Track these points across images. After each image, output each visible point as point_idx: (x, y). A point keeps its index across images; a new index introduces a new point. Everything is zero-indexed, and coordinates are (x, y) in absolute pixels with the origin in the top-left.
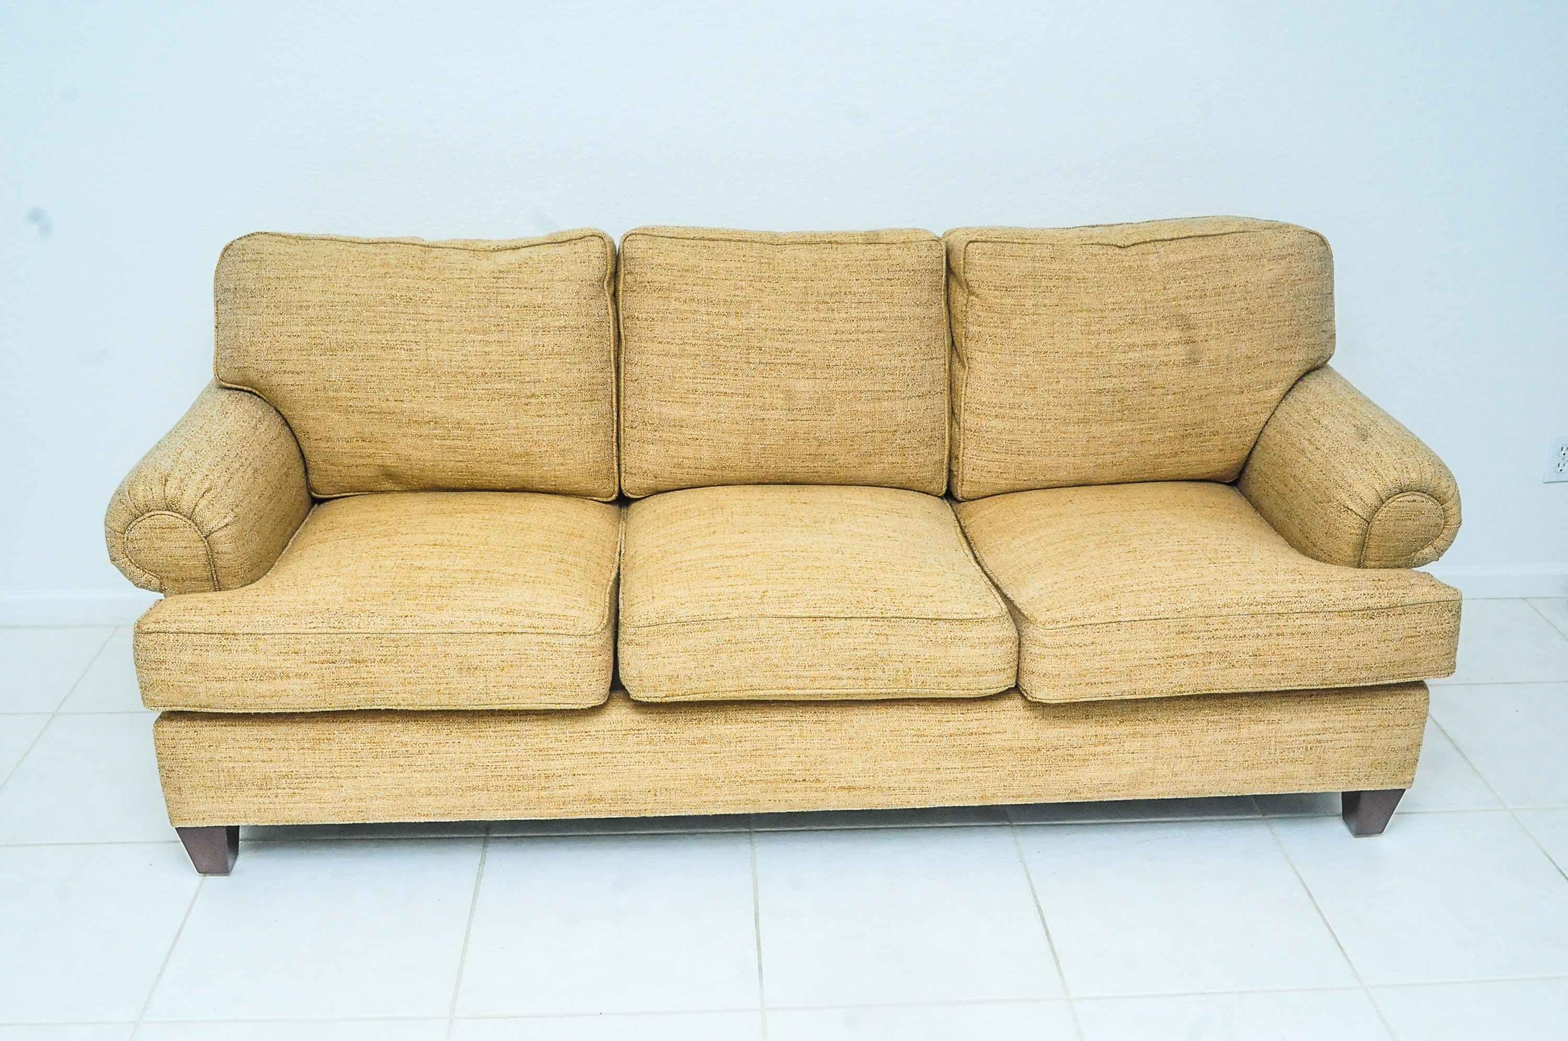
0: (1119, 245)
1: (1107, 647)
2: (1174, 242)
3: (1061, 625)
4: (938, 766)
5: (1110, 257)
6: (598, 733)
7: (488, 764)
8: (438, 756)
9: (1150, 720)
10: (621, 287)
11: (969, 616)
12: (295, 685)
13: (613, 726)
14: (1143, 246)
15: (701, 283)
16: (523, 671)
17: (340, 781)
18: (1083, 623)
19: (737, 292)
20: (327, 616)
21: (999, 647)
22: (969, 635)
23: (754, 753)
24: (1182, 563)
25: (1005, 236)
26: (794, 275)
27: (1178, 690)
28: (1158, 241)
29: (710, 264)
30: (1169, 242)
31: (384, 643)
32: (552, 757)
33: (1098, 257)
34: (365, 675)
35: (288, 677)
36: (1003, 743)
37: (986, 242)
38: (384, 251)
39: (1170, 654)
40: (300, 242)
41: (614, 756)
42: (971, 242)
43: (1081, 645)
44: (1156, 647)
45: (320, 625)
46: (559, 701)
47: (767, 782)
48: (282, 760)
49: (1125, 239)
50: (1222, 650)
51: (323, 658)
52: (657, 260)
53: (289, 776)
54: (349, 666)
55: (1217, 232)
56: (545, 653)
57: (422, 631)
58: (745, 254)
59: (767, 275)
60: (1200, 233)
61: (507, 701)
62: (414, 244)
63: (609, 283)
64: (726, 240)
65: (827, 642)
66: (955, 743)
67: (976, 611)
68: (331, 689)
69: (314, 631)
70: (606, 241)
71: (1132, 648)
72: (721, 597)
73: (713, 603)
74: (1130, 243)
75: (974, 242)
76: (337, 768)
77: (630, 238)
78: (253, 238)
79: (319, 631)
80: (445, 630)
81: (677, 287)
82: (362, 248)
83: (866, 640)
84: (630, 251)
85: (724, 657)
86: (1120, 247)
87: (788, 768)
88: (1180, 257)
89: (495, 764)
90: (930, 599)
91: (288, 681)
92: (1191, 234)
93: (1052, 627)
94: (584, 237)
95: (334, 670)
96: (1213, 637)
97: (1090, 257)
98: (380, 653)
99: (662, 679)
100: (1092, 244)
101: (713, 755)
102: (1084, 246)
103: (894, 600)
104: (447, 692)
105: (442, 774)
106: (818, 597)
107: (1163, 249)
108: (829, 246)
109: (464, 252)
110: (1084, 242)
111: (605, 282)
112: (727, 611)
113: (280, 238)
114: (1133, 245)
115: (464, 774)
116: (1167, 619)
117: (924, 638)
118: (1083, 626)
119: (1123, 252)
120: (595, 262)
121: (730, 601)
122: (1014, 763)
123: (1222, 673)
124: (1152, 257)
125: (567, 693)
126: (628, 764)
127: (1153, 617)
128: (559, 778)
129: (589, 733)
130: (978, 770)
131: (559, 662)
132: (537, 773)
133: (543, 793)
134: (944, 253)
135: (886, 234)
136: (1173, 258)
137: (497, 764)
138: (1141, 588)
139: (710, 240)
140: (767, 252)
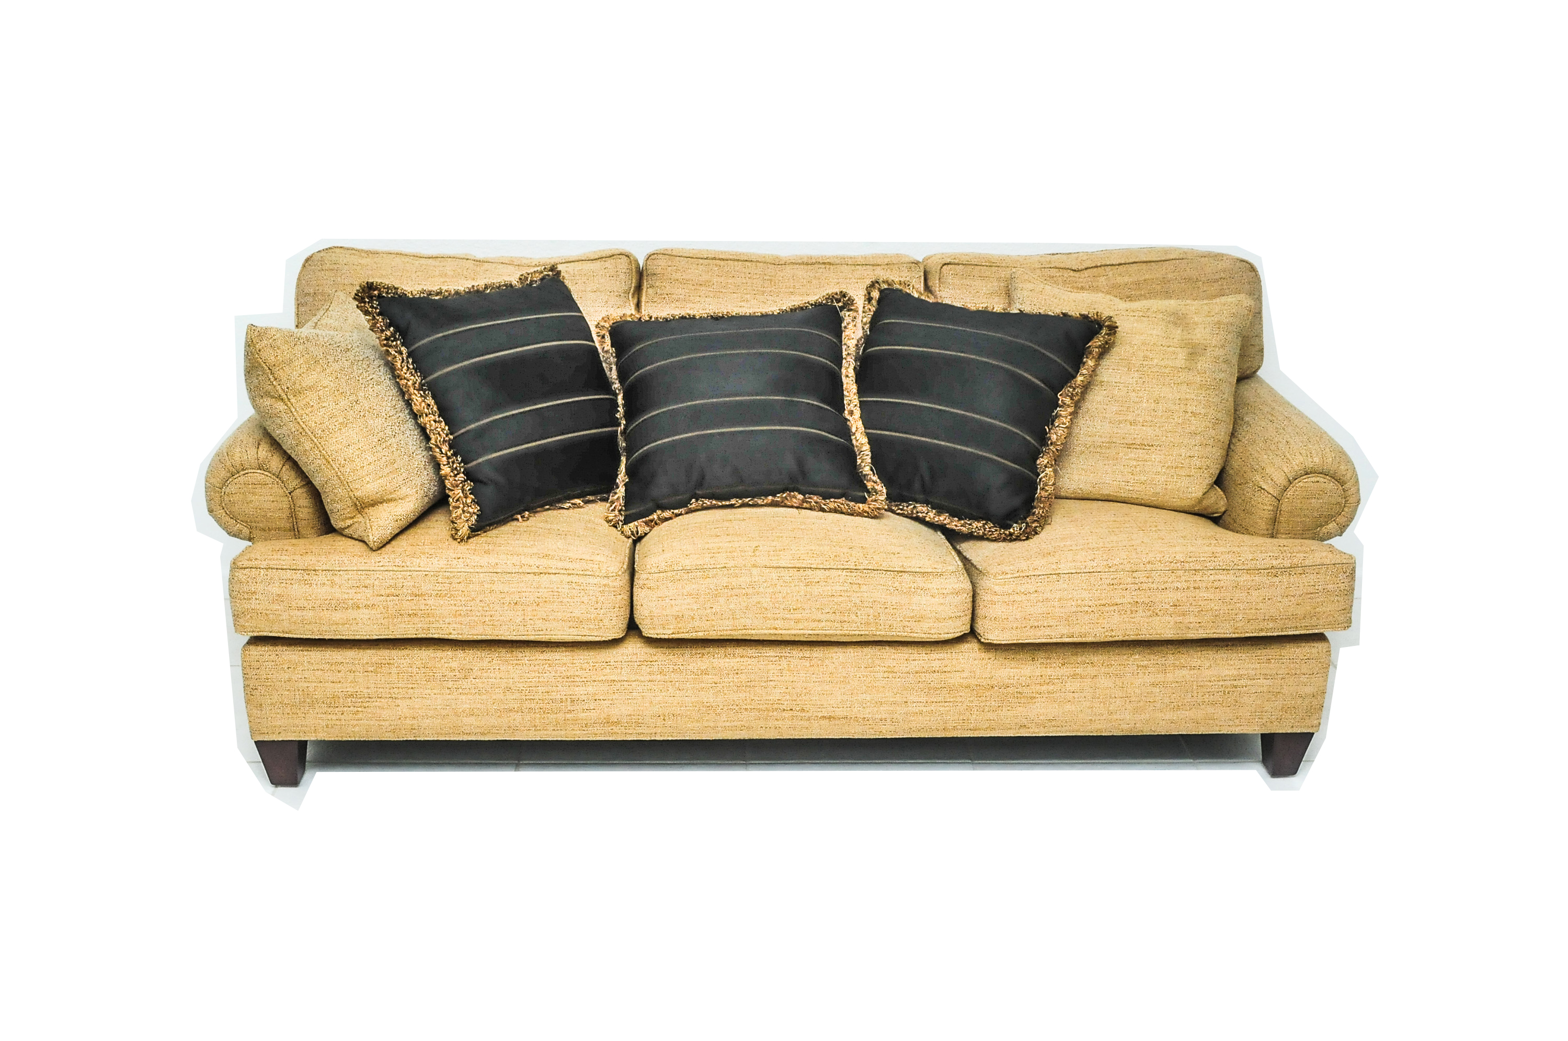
0: (1073, 268)
1: (1048, 595)
2: (1121, 266)
3: (1009, 576)
4: (905, 700)
5: (1065, 279)
6: (616, 663)
7: (523, 689)
8: (481, 680)
9: (1088, 663)
10: (643, 299)
11: (930, 570)
12: (364, 614)
13: (630, 657)
14: (1095, 270)
15: (712, 295)
16: (555, 606)
17: (397, 701)
18: (1027, 574)
19: (742, 304)
20: (393, 556)
21: (956, 597)
22: (930, 586)
23: (749, 684)
25: (975, 260)
26: (792, 290)
27: (1110, 635)
28: (1108, 265)
29: (719, 280)
30: (1117, 267)
31: (440, 580)
32: (577, 684)
33: (1055, 279)
34: (423, 607)
35: (358, 607)
36: (962, 681)
37: (958, 264)
38: (442, 264)
39: (1103, 602)
40: (370, 255)
41: (630, 683)
42: (945, 264)
43: (1025, 593)
44: (1090, 596)
45: (387, 564)
46: (585, 634)
47: (759, 710)
48: (349, 681)
49: (1079, 264)
50: (1147, 600)
51: (388, 591)
52: (675, 276)
53: (355, 696)
54: (409, 599)
55: (1159, 259)
56: (574, 591)
57: (472, 570)
58: (750, 272)
59: (770, 289)
60: (1145, 259)
61: (541, 633)
62: (468, 259)
63: (633, 294)
64: (734, 260)
65: (808, 589)
66: (920, 680)
67: (936, 566)
68: (393, 619)
69: (382, 568)
70: (632, 259)
71: (1070, 596)
72: (720, 550)
73: (713, 555)
74: (1083, 267)
75: (948, 264)
76: (395, 689)
77: (653, 257)
78: (330, 251)
79: (386, 568)
80: (491, 570)
81: (692, 298)
82: (423, 261)
83: (842, 588)
84: (652, 268)
85: (722, 600)
86: (1075, 271)
87: (777, 698)
88: (1126, 279)
89: (528, 689)
90: (897, 555)
91: (359, 611)
92: (1137, 260)
93: (1001, 577)
94: (613, 256)
95: (397, 603)
96: (1139, 589)
97: (1048, 279)
98: (436, 588)
99: (670, 618)
100: (1050, 268)
101: (714, 685)
102: (1042, 269)
103: (866, 556)
104: (492, 623)
105: (484, 697)
106: (803, 552)
107: (1111, 273)
108: (823, 266)
109: (510, 267)
110: (1043, 266)
111: (630, 294)
112: (725, 562)
113: (354, 252)
114: (1086, 269)
115: (502, 698)
116: (1100, 572)
117: (891, 588)
118: (1028, 576)
119: (1077, 274)
120: (622, 276)
121: (728, 554)
122: (971, 699)
123: (1147, 620)
124: (1103, 279)
125: (592, 627)
126: (642, 691)
127: (1087, 570)
128: (583, 702)
129: (609, 664)
130: (941, 704)
131: (585, 599)
132: (564, 698)
133: (568, 716)
134: (922, 274)
135: (873, 257)
136: (1120, 280)
137: (531, 688)
138: (1078, 548)
139: (720, 259)
140: (769, 270)
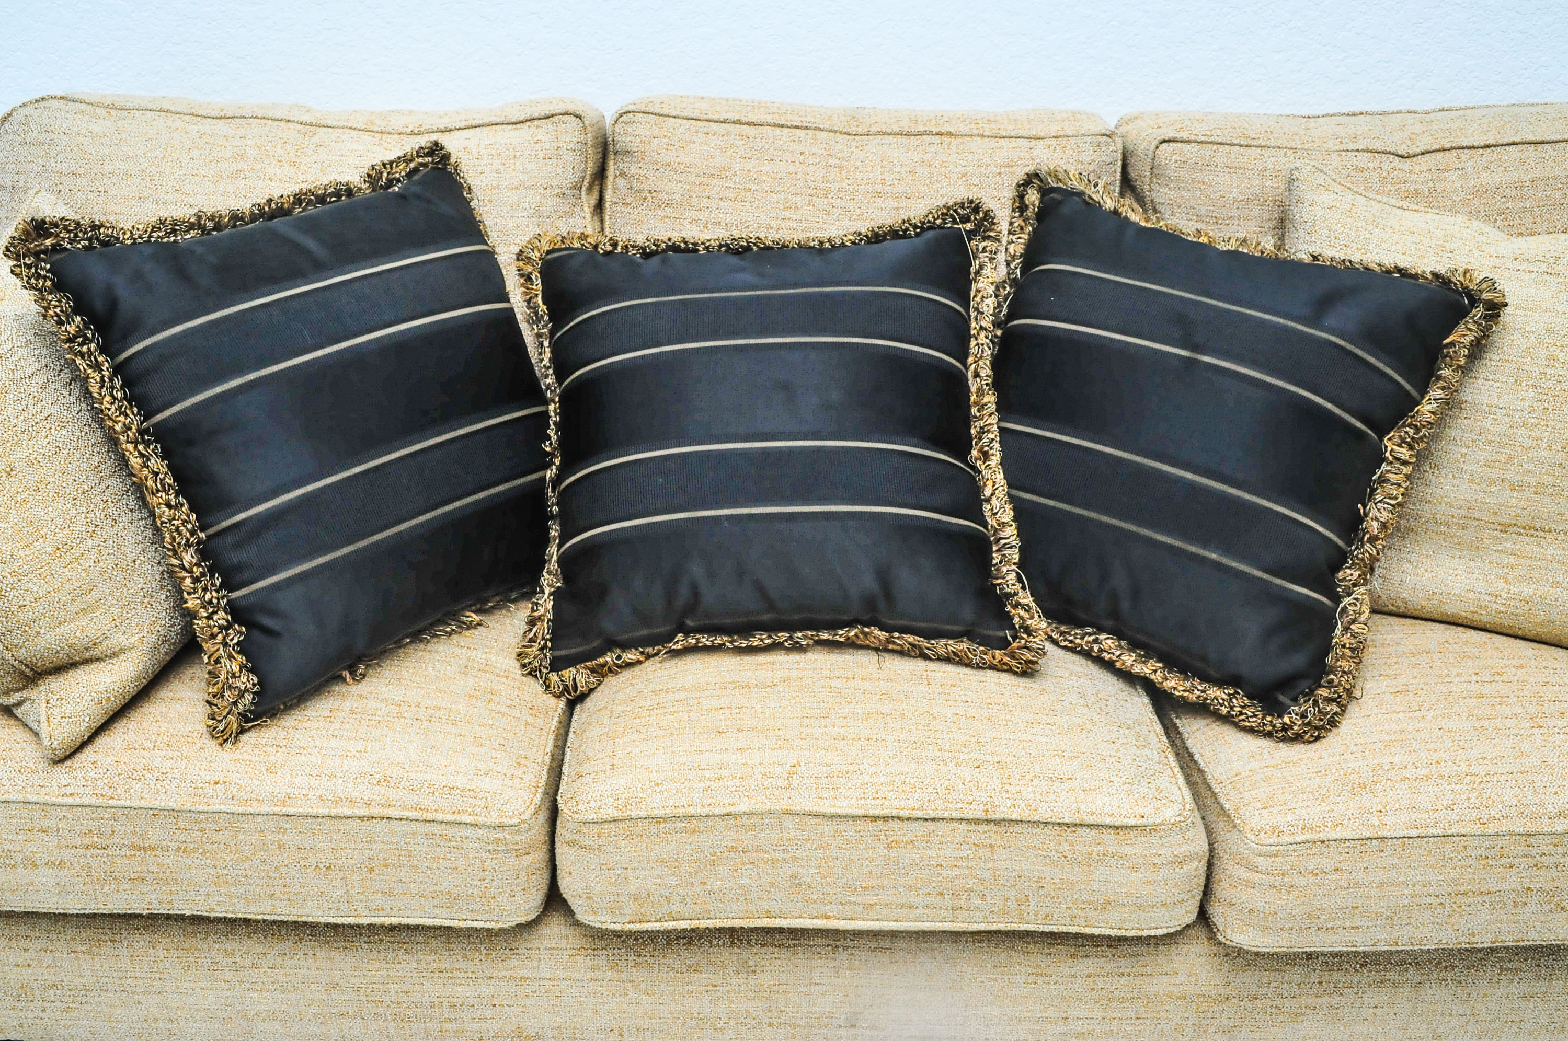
0: (1400, 153)
1: (1360, 877)
2: (1489, 150)
3: (1286, 839)
4: (1064, 1015)
5: (1385, 174)
6: (530, 952)
7: (361, 986)
8: (282, 972)
10: (609, 196)
11: (1132, 822)
12: (46, 877)
13: (554, 942)
14: (1439, 155)
15: (732, 196)
16: (403, 874)
17: (136, 997)
18: (1322, 836)
19: (787, 214)
20: (92, 774)
21: (1177, 870)
22: (1128, 850)
23: (775, 988)
24: (1486, 723)
25: (1219, 133)
26: (879, 188)
27: (1467, 941)
28: (1463, 148)
29: (749, 165)
30: (1481, 150)
31: (181, 824)
32: (458, 981)
33: (1366, 174)
34: (154, 868)
35: (35, 866)
36: (1171, 989)
37: (1188, 142)
38: (241, 132)
39: (1462, 889)
40: (113, 112)
41: (555, 983)
42: (1164, 141)
43: (1317, 871)
44: (1441, 877)
45: (81, 790)
46: (465, 917)
47: (795, 1026)
48: (45, 965)
49: (1409, 143)
50: (1548, 886)
51: (87, 841)
52: (665, 157)
53: (59, 987)
54: (128, 853)
55: (1558, 137)
56: (438, 849)
57: (240, 810)
58: (802, 149)
59: (837, 185)
60: (1531, 138)
61: (381, 913)
62: (289, 121)
63: (590, 189)
64: (775, 125)
65: (893, 854)
66: (1095, 987)
67: (1141, 811)
68: (103, 885)
69: (70, 801)
70: (587, 123)
71: (1402, 879)
72: (723, 773)
73: (708, 783)
74: (1418, 151)
75: (1169, 141)
76: (130, 980)
77: (624, 118)
78: (42, 104)
79: (78, 801)
80: (277, 809)
81: (694, 201)
82: (207, 126)
83: (957, 854)
84: (624, 137)
85: (724, 870)
86: (1402, 157)
87: (828, 1009)
88: (1498, 178)
89: (371, 986)
90: (1066, 786)
91: (36, 872)
92: (1517, 139)
93: (1271, 841)
94: (552, 116)
95: (106, 860)
96: (1536, 866)
97: (1353, 173)
98: (175, 837)
99: (624, 899)
100: (1358, 150)
101: (710, 988)
102: (1344, 154)
103: (1007, 787)
104: (286, 896)
105: (292, 996)
106: (883, 779)
107: (1470, 163)
108: (937, 139)
109: (365, 137)
110: (1344, 147)
111: (584, 189)
112: (731, 800)
113: (83, 106)
114: (1423, 154)
115: (325, 997)
116: (1464, 836)
117: (1054, 853)
118: (1323, 842)
119: (1406, 165)
120: (569, 157)
121: (737, 782)
122: (1186, 1015)
123: (1543, 919)
124: (1453, 176)
125: (475, 907)
126: (578, 994)
127: (1440, 832)
128: (472, 1009)
129: (516, 951)
130: (1129, 1022)
131: (461, 863)
132: (436, 1000)
133: (447, 1026)
134: (1120, 157)
135: (1029, 121)
136: (1486, 178)
137: (374, 986)
139: (749, 124)
140: (839, 147)
